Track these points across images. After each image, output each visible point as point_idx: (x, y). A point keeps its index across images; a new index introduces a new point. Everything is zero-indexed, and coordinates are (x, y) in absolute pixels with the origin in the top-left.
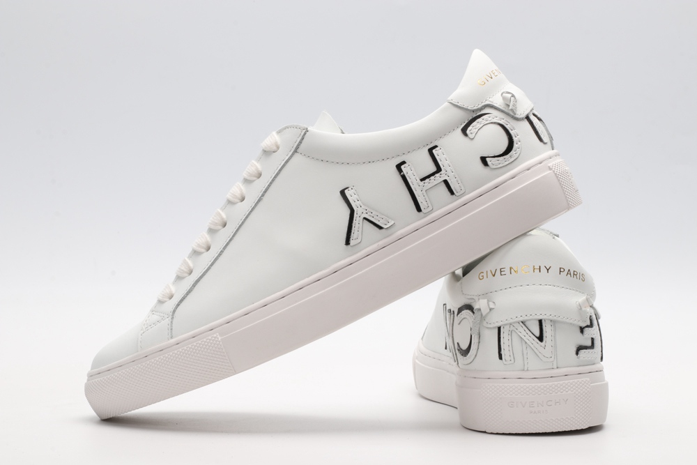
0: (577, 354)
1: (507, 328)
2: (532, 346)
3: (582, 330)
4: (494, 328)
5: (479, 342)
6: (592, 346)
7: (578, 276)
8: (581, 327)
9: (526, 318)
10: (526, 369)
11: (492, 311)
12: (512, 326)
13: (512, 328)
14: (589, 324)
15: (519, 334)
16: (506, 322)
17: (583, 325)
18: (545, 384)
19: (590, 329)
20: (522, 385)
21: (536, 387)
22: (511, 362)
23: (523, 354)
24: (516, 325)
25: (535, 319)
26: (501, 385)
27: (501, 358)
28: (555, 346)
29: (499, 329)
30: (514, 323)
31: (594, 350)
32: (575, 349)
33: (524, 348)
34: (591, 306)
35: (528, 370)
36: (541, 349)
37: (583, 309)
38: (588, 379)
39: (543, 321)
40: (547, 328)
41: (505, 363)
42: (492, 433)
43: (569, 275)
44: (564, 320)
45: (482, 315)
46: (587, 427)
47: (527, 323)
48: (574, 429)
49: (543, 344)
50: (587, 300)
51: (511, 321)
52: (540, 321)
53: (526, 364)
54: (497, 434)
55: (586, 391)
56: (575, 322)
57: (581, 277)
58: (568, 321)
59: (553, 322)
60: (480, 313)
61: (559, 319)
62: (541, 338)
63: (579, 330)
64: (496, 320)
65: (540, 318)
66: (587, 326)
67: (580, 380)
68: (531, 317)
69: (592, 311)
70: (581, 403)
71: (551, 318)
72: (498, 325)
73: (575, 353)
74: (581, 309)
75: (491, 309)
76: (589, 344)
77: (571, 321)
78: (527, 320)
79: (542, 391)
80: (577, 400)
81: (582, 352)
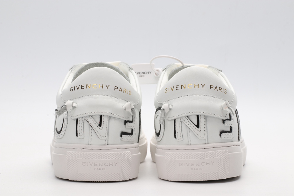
0: (220, 135)
1: (179, 120)
2: (193, 130)
3: (224, 121)
4: (172, 120)
5: (164, 129)
6: (231, 131)
7: (222, 90)
8: (223, 120)
9: (189, 114)
10: (189, 144)
11: (171, 110)
12: (181, 119)
13: (182, 120)
14: (229, 118)
15: (186, 123)
16: (178, 117)
17: (225, 119)
18: (200, 153)
19: (229, 121)
20: (187, 153)
21: (195, 155)
22: (181, 140)
23: (188, 135)
24: (184, 118)
25: (195, 115)
26: (175, 153)
27: (175, 137)
28: (206, 131)
29: (175, 120)
30: (183, 117)
31: (231, 133)
32: (219, 133)
33: (188, 131)
34: (228, 108)
35: (190, 144)
36: (198, 133)
37: (224, 109)
38: (227, 150)
39: (199, 116)
40: (202, 121)
41: (178, 140)
42: (171, 181)
43: (216, 90)
44: (212, 115)
45: (165, 113)
46: (226, 178)
47: (190, 117)
48: (218, 179)
49: (199, 129)
50: (226, 104)
51: (181, 116)
52: (198, 116)
53: (189, 141)
54: (174, 181)
55: (226, 157)
56: (219, 117)
57: (224, 91)
58: (214, 116)
59: (206, 117)
60: (164, 112)
61: (209, 115)
62: (198, 126)
63: (222, 122)
64: (173, 115)
65: (198, 114)
66: (227, 120)
67: (222, 151)
68: (192, 114)
69: (230, 111)
70: (222, 164)
71: (204, 114)
72: (174, 118)
73: (219, 135)
74: (223, 109)
75: (170, 109)
76: (229, 130)
77: (217, 116)
78: (190, 116)
79: (199, 157)
80: (220, 162)
81: (223, 134)
